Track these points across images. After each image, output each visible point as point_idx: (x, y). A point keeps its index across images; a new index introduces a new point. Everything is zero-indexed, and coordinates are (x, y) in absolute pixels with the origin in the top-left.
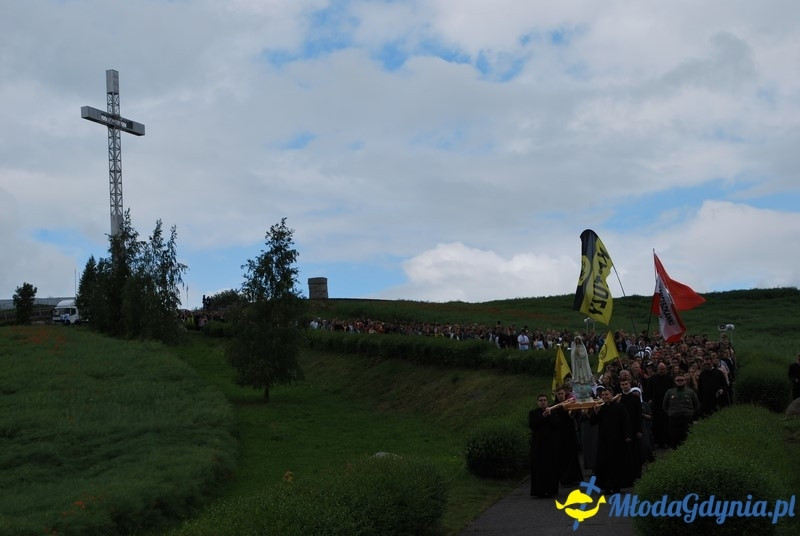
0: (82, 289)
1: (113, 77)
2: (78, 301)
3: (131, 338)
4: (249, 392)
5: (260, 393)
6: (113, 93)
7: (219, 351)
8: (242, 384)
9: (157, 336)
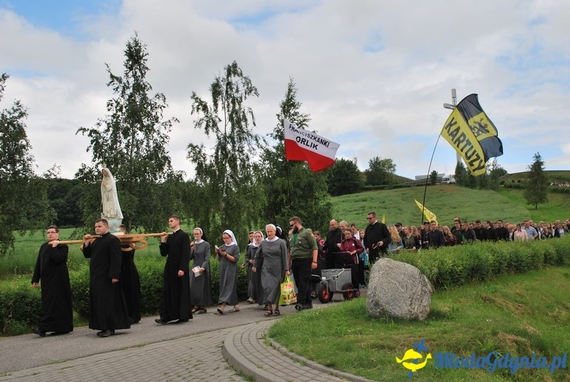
0: (456, 172)
1: (454, 91)
2: (455, 177)
3: (480, 189)
4: (531, 206)
5: (534, 207)
6: (454, 97)
7: (519, 194)
8: (528, 204)
9: (493, 189)
